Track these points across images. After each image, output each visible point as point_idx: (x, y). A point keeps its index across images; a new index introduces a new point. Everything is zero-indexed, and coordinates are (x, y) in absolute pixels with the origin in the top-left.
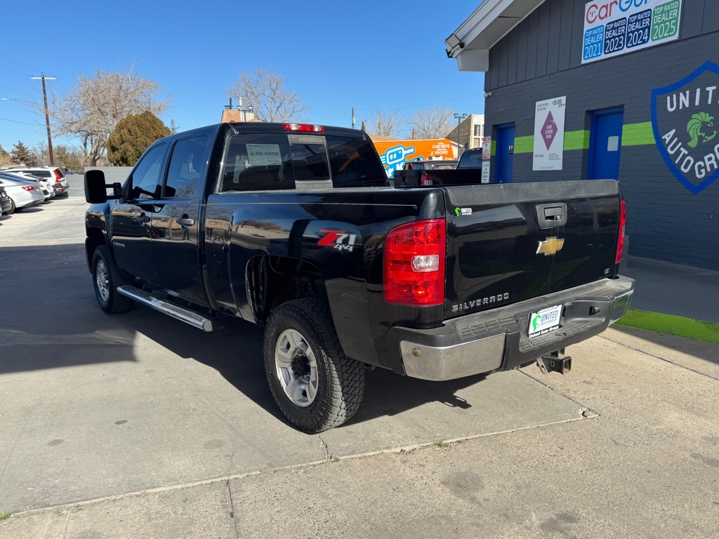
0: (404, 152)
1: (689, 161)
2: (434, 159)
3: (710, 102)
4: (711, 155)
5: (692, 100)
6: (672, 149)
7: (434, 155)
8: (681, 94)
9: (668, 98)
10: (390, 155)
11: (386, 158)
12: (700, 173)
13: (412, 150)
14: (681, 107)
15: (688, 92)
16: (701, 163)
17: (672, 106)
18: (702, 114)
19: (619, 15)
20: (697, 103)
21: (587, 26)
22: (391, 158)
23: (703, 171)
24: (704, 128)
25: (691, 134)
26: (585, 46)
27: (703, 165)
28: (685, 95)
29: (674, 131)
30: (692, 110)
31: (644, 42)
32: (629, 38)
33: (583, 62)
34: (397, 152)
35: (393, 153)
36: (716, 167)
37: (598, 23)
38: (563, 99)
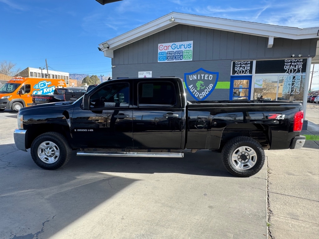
0: (47, 84)
1: (197, 94)
2: (59, 87)
3: (202, 79)
4: (204, 92)
5: (197, 77)
6: (192, 90)
7: (59, 85)
8: (194, 75)
9: (190, 76)
10: (40, 84)
11: (39, 86)
12: (201, 97)
13: (50, 83)
14: (194, 79)
15: (196, 75)
16: (201, 94)
17: (191, 78)
18: (201, 81)
19: (171, 50)
20: (199, 78)
21: (159, 51)
22: (41, 86)
23: (202, 96)
24: (201, 85)
25: (197, 86)
26: (159, 57)
27: (202, 95)
28: (195, 76)
29: (192, 85)
30: (197, 80)
31: (181, 59)
32: (176, 58)
33: (158, 62)
34: (43, 83)
35: (42, 84)
36: (205, 95)
37: (163, 51)
38: (151, 72)
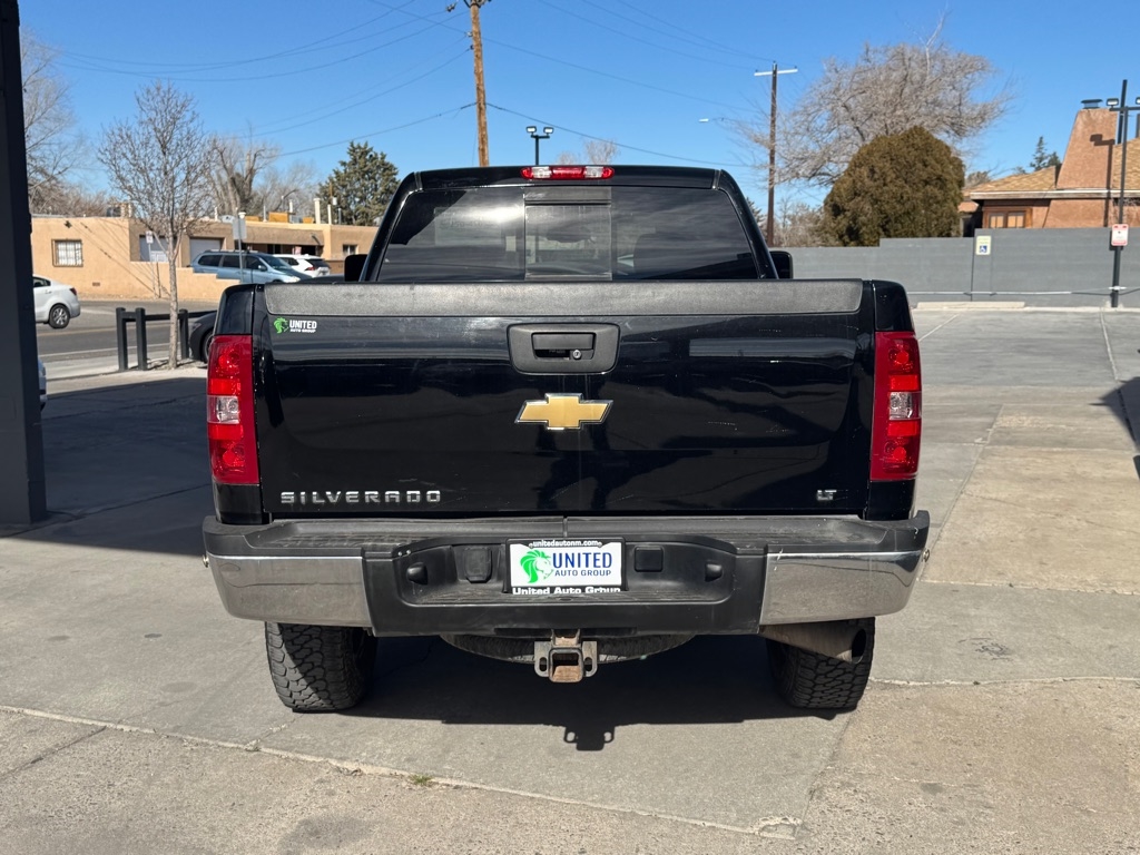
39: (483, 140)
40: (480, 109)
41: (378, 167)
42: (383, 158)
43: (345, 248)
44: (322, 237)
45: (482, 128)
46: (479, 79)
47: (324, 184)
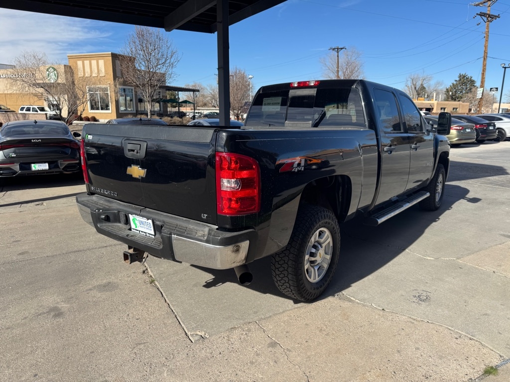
39: (484, 70)
40: (484, 59)
41: (469, 81)
42: (471, 77)
43: (442, 109)
44: (434, 105)
45: (484, 66)
46: (486, 48)
47: (448, 88)
